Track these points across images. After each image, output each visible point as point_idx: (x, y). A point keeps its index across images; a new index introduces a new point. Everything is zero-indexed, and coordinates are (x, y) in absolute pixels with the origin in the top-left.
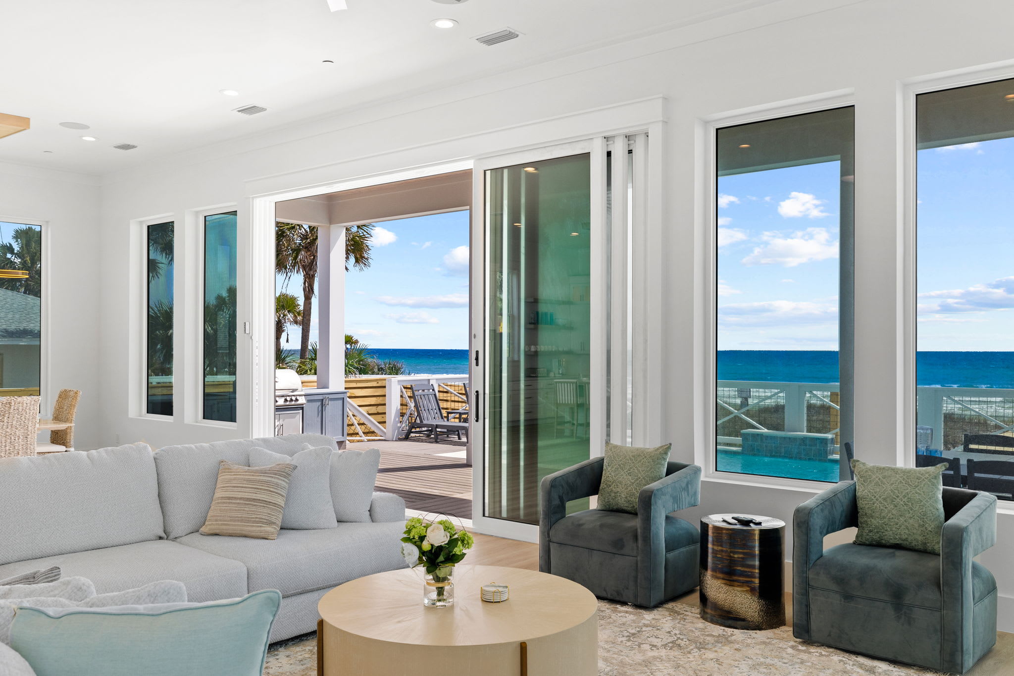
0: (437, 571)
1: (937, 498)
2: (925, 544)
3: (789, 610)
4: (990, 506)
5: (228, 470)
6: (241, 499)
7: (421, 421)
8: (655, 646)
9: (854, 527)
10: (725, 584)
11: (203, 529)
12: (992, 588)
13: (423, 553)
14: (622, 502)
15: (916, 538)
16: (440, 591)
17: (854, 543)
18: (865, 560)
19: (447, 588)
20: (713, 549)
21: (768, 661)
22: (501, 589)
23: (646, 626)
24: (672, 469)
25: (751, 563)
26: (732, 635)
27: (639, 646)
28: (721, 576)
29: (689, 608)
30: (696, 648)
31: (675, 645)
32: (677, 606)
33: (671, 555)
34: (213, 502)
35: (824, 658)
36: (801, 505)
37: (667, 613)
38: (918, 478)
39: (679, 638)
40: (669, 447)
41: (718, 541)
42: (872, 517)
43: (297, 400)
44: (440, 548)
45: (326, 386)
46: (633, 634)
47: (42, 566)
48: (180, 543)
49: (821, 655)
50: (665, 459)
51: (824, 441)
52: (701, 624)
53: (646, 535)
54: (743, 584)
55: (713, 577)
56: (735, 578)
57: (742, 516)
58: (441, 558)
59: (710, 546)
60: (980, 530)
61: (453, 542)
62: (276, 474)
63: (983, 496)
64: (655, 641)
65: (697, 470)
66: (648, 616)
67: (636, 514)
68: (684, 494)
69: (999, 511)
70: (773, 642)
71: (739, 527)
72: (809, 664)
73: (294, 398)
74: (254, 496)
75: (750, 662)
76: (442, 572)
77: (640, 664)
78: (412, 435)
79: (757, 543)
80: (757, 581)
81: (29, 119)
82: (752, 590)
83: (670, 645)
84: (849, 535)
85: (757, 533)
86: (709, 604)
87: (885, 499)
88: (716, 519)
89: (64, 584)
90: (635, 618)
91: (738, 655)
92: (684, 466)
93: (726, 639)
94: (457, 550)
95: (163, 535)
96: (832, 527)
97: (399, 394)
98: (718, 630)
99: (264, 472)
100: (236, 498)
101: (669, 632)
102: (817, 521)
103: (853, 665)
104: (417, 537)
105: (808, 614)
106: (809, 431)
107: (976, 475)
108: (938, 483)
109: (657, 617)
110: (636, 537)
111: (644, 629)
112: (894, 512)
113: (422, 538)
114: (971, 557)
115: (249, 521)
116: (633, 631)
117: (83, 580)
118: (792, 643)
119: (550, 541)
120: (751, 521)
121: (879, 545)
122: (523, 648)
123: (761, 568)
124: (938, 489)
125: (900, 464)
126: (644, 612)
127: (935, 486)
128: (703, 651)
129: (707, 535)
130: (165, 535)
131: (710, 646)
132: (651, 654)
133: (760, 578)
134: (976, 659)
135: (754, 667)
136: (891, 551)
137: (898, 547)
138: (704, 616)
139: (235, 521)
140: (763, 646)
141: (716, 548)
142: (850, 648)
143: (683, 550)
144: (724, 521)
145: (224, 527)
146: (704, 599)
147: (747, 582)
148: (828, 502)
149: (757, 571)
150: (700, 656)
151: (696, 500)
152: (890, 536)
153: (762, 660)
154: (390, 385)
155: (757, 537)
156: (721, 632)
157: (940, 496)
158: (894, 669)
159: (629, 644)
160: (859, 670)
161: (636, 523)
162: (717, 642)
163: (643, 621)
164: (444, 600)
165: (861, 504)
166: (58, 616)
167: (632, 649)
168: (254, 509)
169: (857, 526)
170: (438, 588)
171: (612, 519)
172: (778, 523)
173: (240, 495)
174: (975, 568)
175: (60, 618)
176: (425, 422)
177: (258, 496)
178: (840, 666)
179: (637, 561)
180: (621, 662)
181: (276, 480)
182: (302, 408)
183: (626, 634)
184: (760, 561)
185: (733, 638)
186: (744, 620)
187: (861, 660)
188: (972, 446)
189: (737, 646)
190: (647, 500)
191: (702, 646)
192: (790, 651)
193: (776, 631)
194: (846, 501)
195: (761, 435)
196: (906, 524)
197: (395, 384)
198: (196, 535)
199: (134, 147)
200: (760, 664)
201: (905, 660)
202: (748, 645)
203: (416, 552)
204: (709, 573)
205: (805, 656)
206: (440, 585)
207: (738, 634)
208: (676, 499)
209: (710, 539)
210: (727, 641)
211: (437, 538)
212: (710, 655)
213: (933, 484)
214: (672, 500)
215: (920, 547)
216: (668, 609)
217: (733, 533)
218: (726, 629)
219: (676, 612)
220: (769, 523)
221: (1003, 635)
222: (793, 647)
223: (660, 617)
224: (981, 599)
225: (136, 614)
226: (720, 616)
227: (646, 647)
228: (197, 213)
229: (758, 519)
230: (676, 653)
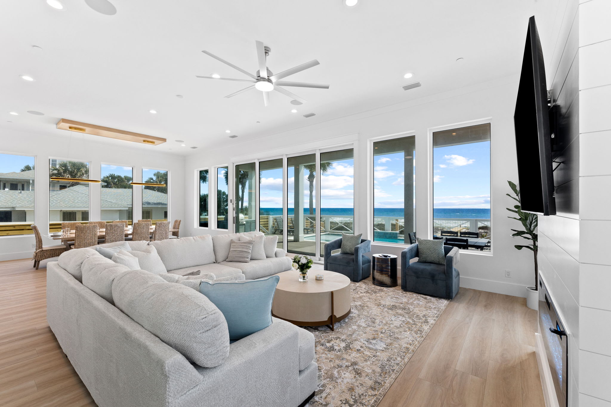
0: (303, 271)
1: (442, 249)
2: (439, 262)
3: (399, 281)
4: (457, 251)
5: (234, 242)
6: (238, 251)
7: (279, 229)
8: (362, 293)
9: (417, 257)
10: (381, 274)
11: (227, 260)
12: (458, 274)
13: (299, 265)
14: (348, 251)
15: (436, 260)
16: (304, 277)
17: (418, 262)
18: (422, 266)
19: (306, 276)
20: (377, 264)
21: (395, 296)
22: (322, 276)
23: (358, 287)
24: (363, 241)
25: (388, 268)
26: (383, 289)
27: (357, 292)
28: (379, 272)
29: (369, 281)
30: (374, 293)
31: (367, 292)
32: (365, 281)
33: (363, 266)
34: (230, 252)
35: (411, 295)
36: (403, 251)
37: (363, 283)
38: (437, 243)
39: (368, 290)
40: (361, 235)
41: (378, 262)
42: (423, 254)
43: (243, 223)
44: (304, 264)
45: (251, 218)
46: (355, 289)
47: (195, 270)
48: (221, 264)
49: (410, 294)
50: (360, 238)
51: (397, 233)
52: (373, 286)
53: (356, 260)
54: (385, 274)
55: (377, 272)
56: (383, 272)
57: (384, 254)
58: (305, 267)
59: (376, 263)
60: (456, 258)
61: (308, 263)
62: (249, 243)
63: (455, 248)
64: (361, 291)
65: (370, 241)
66: (358, 284)
67: (354, 255)
68: (367, 248)
69: (460, 252)
70: (396, 291)
71: (384, 257)
72: (407, 297)
73: (242, 222)
74: (242, 250)
75: (390, 297)
76: (304, 272)
77: (359, 298)
78: (276, 233)
79: (390, 262)
80: (390, 273)
81: (166, 139)
82: (388, 276)
83: (366, 292)
84: (416, 259)
85: (389, 259)
86: (375, 280)
87: (427, 249)
88: (376, 255)
89: (205, 275)
90: (354, 284)
91: (386, 295)
92: (366, 240)
93: (382, 290)
94: (310, 265)
95: (215, 262)
96: (412, 258)
97: (272, 221)
98: (379, 288)
99: (245, 243)
100: (237, 251)
101: (365, 288)
102: (408, 255)
103: (420, 297)
104: (297, 261)
105: (406, 282)
106: (392, 231)
107: (448, 242)
108: (443, 244)
109: (360, 284)
110: (353, 261)
111: (357, 288)
112: (430, 253)
113: (299, 261)
114: (454, 266)
115: (241, 257)
116: (354, 288)
117: (212, 274)
118: (401, 291)
119: (327, 262)
120: (387, 256)
121: (425, 262)
122: (332, 293)
123: (391, 269)
124: (443, 246)
125: (429, 239)
126: (356, 283)
127: (442, 245)
128: (376, 294)
129: (375, 260)
130: (216, 262)
131: (378, 292)
132: (361, 295)
133: (391, 272)
134: (455, 294)
135: (392, 298)
136: (429, 264)
137: (431, 263)
138: (374, 284)
139: (237, 257)
140: (393, 292)
141: (378, 264)
142: (418, 292)
143: (367, 264)
144: (379, 256)
145: (234, 259)
146: (374, 278)
147: (387, 273)
148: (411, 250)
149: (390, 270)
150: (376, 295)
151: (369, 250)
152: (429, 259)
153: (394, 296)
154: (270, 218)
155: (390, 261)
156: (380, 288)
157: (443, 248)
158: (432, 298)
159: (354, 292)
160: (422, 298)
161: (354, 257)
162: (379, 291)
163: (357, 285)
164: (305, 280)
165: (420, 250)
166: (213, 284)
167: (355, 293)
168: (242, 254)
169: (418, 257)
170: (303, 276)
171: (345, 256)
172: (395, 256)
173: (239, 250)
174: (455, 269)
175: (213, 285)
176: (280, 229)
177: (244, 250)
178: (416, 297)
179: (354, 268)
180: (353, 297)
181: (249, 245)
182: (245, 225)
183: (353, 289)
184: (391, 267)
185: (384, 290)
186: (386, 285)
187: (422, 295)
188: (443, 234)
189: (385, 292)
190: (357, 250)
191: (375, 292)
192: (401, 293)
193: (396, 288)
194: (415, 249)
195: (378, 232)
196: (433, 256)
197: (271, 218)
198: (224, 262)
199: (196, 148)
200: (394, 297)
201: (436, 295)
202: (389, 292)
203: (297, 265)
204: (375, 271)
205: (406, 295)
206: (304, 275)
207: (385, 289)
208: (365, 250)
209: (376, 261)
210: (382, 291)
211: (303, 261)
212: (378, 295)
213: (441, 244)
214: (363, 250)
215: (438, 263)
216: (363, 282)
217: (382, 259)
218: (381, 287)
219: (365, 283)
220: (393, 256)
221: (461, 288)
222: (401, 292)
223: (361, 284)
224: (456, 277)
225: (236, 283)
226: (379, 284)
227: (359, 293)
228: (215, 167)
229: (389, 255)
230: (368, 294)
